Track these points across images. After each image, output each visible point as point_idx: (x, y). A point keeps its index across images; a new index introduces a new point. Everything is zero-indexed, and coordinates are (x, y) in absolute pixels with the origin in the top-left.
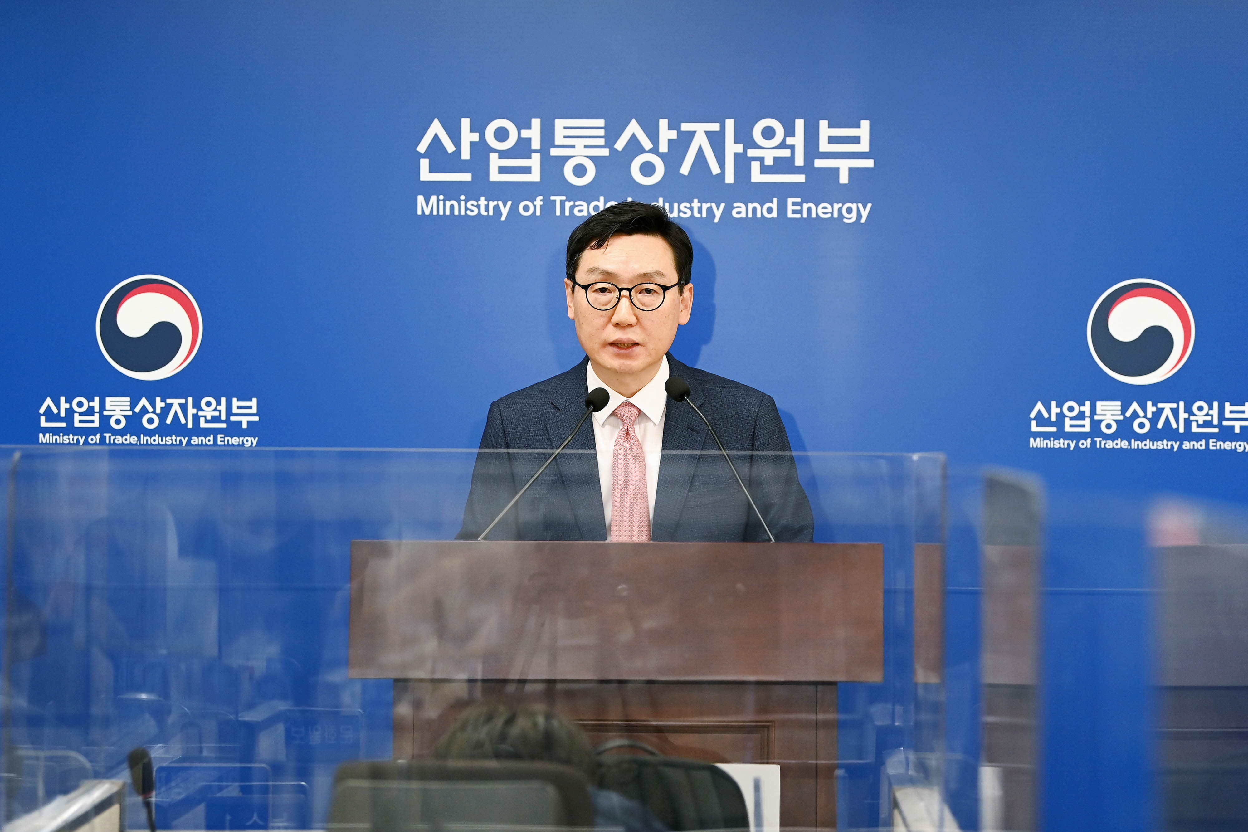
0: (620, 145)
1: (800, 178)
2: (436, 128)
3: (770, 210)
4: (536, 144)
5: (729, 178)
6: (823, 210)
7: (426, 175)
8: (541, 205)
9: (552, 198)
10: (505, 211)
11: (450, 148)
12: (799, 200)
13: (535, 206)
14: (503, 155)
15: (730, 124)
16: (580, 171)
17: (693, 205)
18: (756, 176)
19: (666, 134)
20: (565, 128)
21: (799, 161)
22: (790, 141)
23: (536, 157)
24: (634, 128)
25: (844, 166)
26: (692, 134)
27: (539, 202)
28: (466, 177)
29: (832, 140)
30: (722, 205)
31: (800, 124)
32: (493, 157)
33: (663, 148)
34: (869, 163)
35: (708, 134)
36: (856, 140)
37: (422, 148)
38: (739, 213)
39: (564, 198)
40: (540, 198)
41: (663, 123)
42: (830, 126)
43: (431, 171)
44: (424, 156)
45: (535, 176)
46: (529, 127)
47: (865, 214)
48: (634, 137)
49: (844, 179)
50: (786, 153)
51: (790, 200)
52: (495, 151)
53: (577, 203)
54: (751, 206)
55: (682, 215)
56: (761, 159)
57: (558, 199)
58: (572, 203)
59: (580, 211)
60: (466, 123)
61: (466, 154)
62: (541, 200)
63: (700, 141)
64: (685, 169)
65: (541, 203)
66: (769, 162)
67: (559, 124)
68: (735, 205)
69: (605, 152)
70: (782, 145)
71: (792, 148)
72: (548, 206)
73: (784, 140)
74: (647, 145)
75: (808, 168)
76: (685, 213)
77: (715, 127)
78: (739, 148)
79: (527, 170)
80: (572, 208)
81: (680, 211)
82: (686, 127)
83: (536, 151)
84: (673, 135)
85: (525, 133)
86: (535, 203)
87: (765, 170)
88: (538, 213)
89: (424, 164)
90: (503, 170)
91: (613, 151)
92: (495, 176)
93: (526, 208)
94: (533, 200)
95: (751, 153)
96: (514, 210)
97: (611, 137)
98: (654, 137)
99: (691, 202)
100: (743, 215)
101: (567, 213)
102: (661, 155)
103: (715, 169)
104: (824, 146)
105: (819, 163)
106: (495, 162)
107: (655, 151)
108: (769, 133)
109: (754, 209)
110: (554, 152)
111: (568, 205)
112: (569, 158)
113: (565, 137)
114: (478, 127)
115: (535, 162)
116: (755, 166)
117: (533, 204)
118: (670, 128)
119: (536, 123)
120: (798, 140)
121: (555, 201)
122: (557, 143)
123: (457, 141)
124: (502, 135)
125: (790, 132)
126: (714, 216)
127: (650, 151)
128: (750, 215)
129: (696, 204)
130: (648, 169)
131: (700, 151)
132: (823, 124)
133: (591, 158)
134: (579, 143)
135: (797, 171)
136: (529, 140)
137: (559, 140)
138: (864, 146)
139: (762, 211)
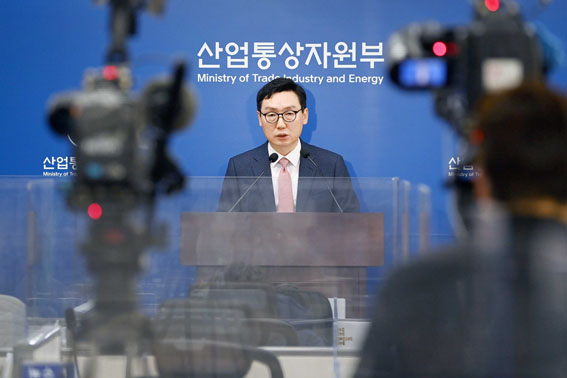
0: (280, 53)
1: (355, 66)
2: (205, 46)
3: (342, 79)
4: (246, 53)
5: (325, 66)
6: (364, 79)
7: (201, 65)
9: (253, 75)
10: (233, 80)
11: (211, 54)
12: (354, 75)
14: (233, 57)
15: (325, 44)
16: (264, 63)
18: (336, 66)
19: (299, 48)
20: (258, 46)
21: (354, 59)
22: (350, 51)
23: (246, 58)
24: (286, 46)
25: (372, 61)
26: (310, 48)
27: (247, 76)
28: (218, 66)
29: (367, 51)
30: (323, 78)
31: (354, 44)
32: (229, 58)
33: (298, 54)
34: (382, 60)
35: (316, 48)
36: (377, 51)
37: (200, 54)
38: (329, 80)
39: (258, 75)
41: (298, 44)
42: (367, 45)
43: (204, 63)
44: (201, 57)
45: (246, 66)
46: (243, 46)
47: (381, 81)
48: (286, 50)
49: (372, 66)
50: (349, 56)
51: (350, 75)
52: (229, 56)
53: (263, 77)
54: (334, 78)
56: (338, 59)
57: (255, 75)
58: (261, 77)
59: (264, 80)
60: (217, 44)
61: (217, 57)
63: (313, 51)
64: (307, 63)
65: (249, 77)
66: (342, 60)
67: (256, 44)
68: (328, 77)
69: (275, 56)
70: (347, 53)
71: (351, 54)
72: (251, 78)
73: (348, 51)
74: (292, 53)
75: (357, 62)
76: (307, 81)
77: (320, 45)
78: (329, 54)
79: (243, 63)
80: (261, 79)
81: (305, 80)
82: (307, 45)
83: (246, 56)
84: (302, 49)
85: (242, 48)
87: (340, 63)
88: (247, 81)
89: (201, 61)
90: (232, 63)
91: (278, 55)
92: (229, 66)
93: (242, 79)
95: (334, 56)
96: (237, 80)
97: (277, 50)
98: (294, 50)
99: (310, 76)
100: (331, 81)
101: (259, 81)
102: (297, 57)
103: (320, 63)
104: (364, 53)
105: (362, 60)
106: (229, 60)
107: (295, 55)
108: (341, 48)
109: (336, 79)
110: (254, 56)
111: (259, 77)
112: (259, 58)
113: (258, 50)
114: (222, 46)
115: (246, 60)
116: (336, 61)
117: (245, 77)
118: (301, 46)
119: (246, 44)
120: (353, 51)
123: (214, 52)
124: (232, 49)
125: (350, 47)
126: (319, 82)
127: (293, 56)
128: (334, 82)
129: (312, 77)
130: (292, 63)
131: (313, 55)
132: (364, 44)
133: (269, 58)
134: (264, 52)
135: (353, 63)
136: (243, 51)
137: (255, 51)
138: (380, 53)
139: (339, 80)
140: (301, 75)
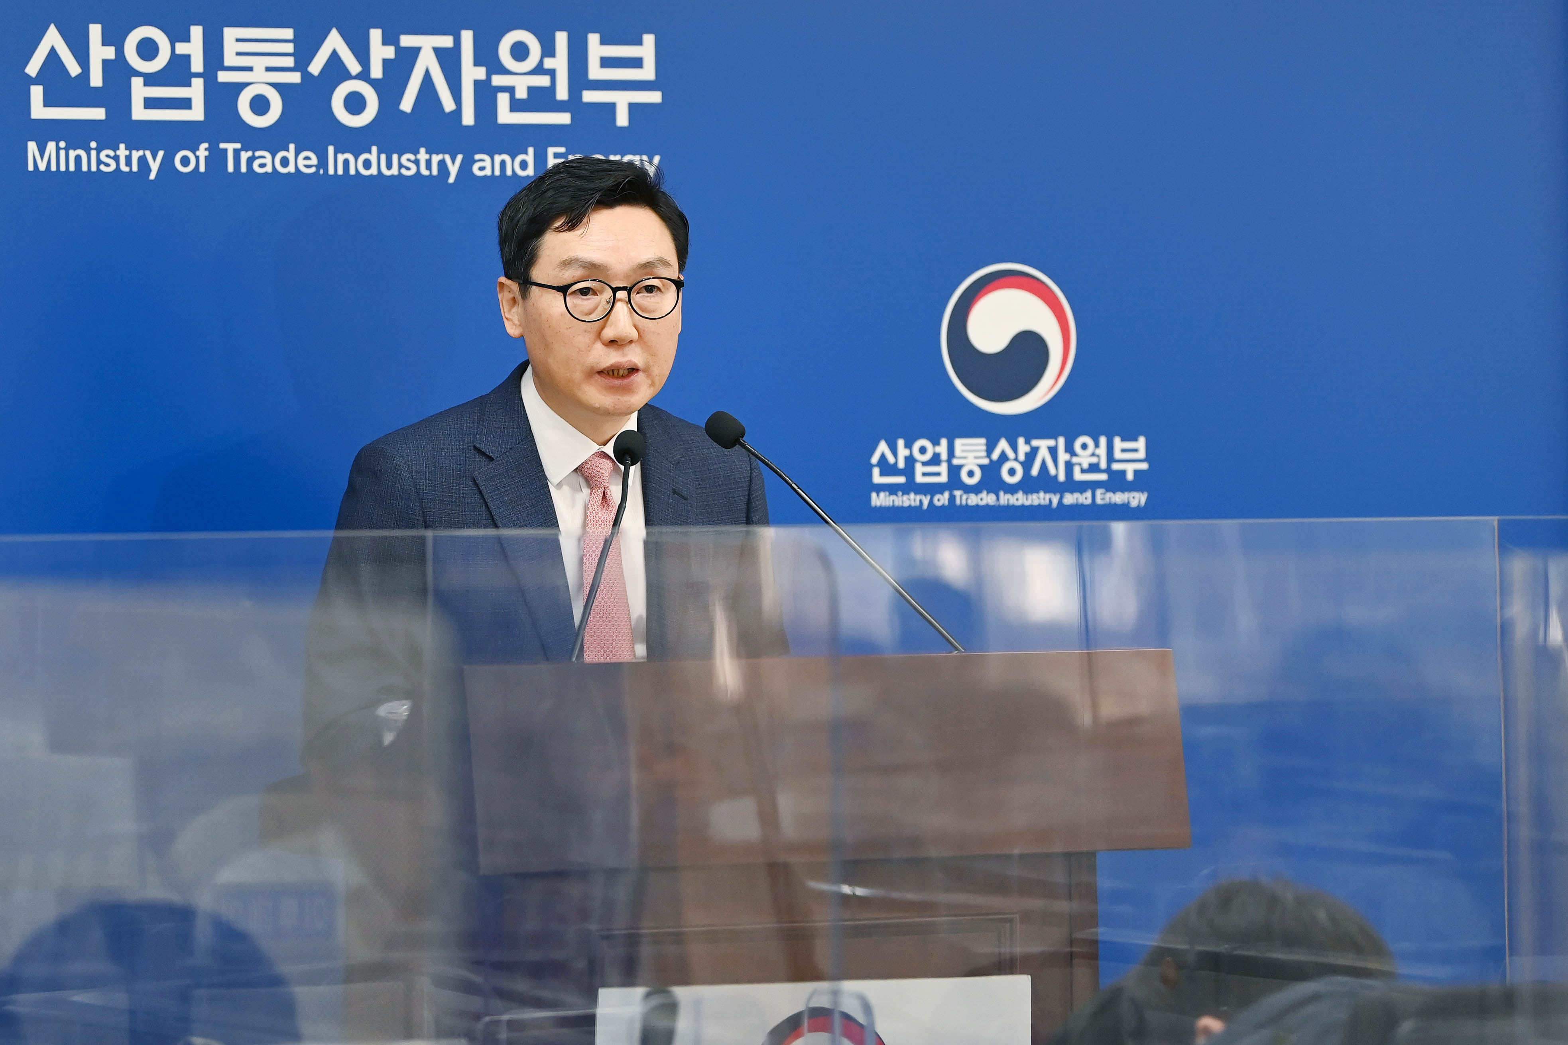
0: (316, 67)
1: (564, 118)
2: (53, 38)
3: (524, 165)
4: (197, 65)
5: (468, 118)
7: (39, 110)
8: (206, 157)
9: (222, 146)
10: (154, 166)
11: (74, 69)
12: (562, 150)
13: (197, 158)
14: (151, 80)
15: (467, 37)
17: (419, 156)
18: (505, 116)
19: (379, 52)
20: (238, 40)
21: (562, 93)
22: (548, 63)
23: (198, 84)
24: (334, 42)
26: (416, 51)
27: (203, 151)
28: (98, 114)
29: (606, 62)
30: (460, 158)
31: (561, 39)
32: (137, 83)
33: (376, 72)
34: (654, 97)
35: (438, 51)
36: (637, 63)
37: (33, 68)
38: (482, 169)
39: (238, 146)
40: (205, 145)
41: (376, 35)
42: (603, 42)
43: (47, 104)
44: (36, 81)
45: (197, 113)
46: (187, 39)
48: (335, 55)
49: (622, 119)
50: (543, 81)
51: (551, 151)
52: (138, 74)
53: (258, 154)
54: (498, 158)
55: (404, 172)
56: (511, 90)
57: (230, 147)
58: (250, 154)
59: (262, 166)
60: (95, 31)
61: (96, 80)
62: (206, 149)
63: (427, 62)
64: (407, 104)
65: (207, 153)
66: (521, 94)
67: (230, 34)
68: (477, 157)
69: (295, 78)
70: (539, 70)
71: (552, 73)
72: (217, 158)
73: (541, 62)
74: (353, 66)
75: (573, 104)
76: (408, 169)
77: (446, 41)
78: (480, 73)
79: (185, 104)
80: (250, 161)
81: (401, 166)
82: (407, 41)
83: (197, 75)
84: (389, 52)
85: (181, 48)
86: (198, 153)
87: (516, 106)
88: (202, 169)
89: (37, 93)
90: (150, 103)
91: (306, 75)
92: (139, 113)
93: (185, 161)
94: (194, 150)
95: (498, 80)
96: (167, 164)
97: (303, 57)
98: (363, 56)
99: (416, 152)
100: (488, 172)
101: (244, 169)
102: (373, 83)
103: (449, 105)
104: (595, 72)
105: (589, 96)
106: (139, 91)
107: (364, 75)
108: (520, 51)
109: (503, 164)
110: (223, 77)
111: (245, 156)
112: (244, 85)
113: (238, 54)
114: (114, 38)
115: (196, 91)
116: (503, 99)
117: (195, 154)
118: (385, 43)
119: (197, 32)
120: (560, 63)
121: (226, 150)
122: (227, 63)
123: (83, 58)
124: (148, 49)
125: (549, 50)
126: (448, 174)
127: (358, 77)
128: (497, 172)
129: (423, 156)
130: (355, 103)
131: (427, 77)
132: (593, 39)
133: (275, 86)
134: (259, 63)
135: (560, 107)
136: (187, 58)
137: (230, 59)
138: (648, 72)
139: (513, 166)
140: (387, 150)
